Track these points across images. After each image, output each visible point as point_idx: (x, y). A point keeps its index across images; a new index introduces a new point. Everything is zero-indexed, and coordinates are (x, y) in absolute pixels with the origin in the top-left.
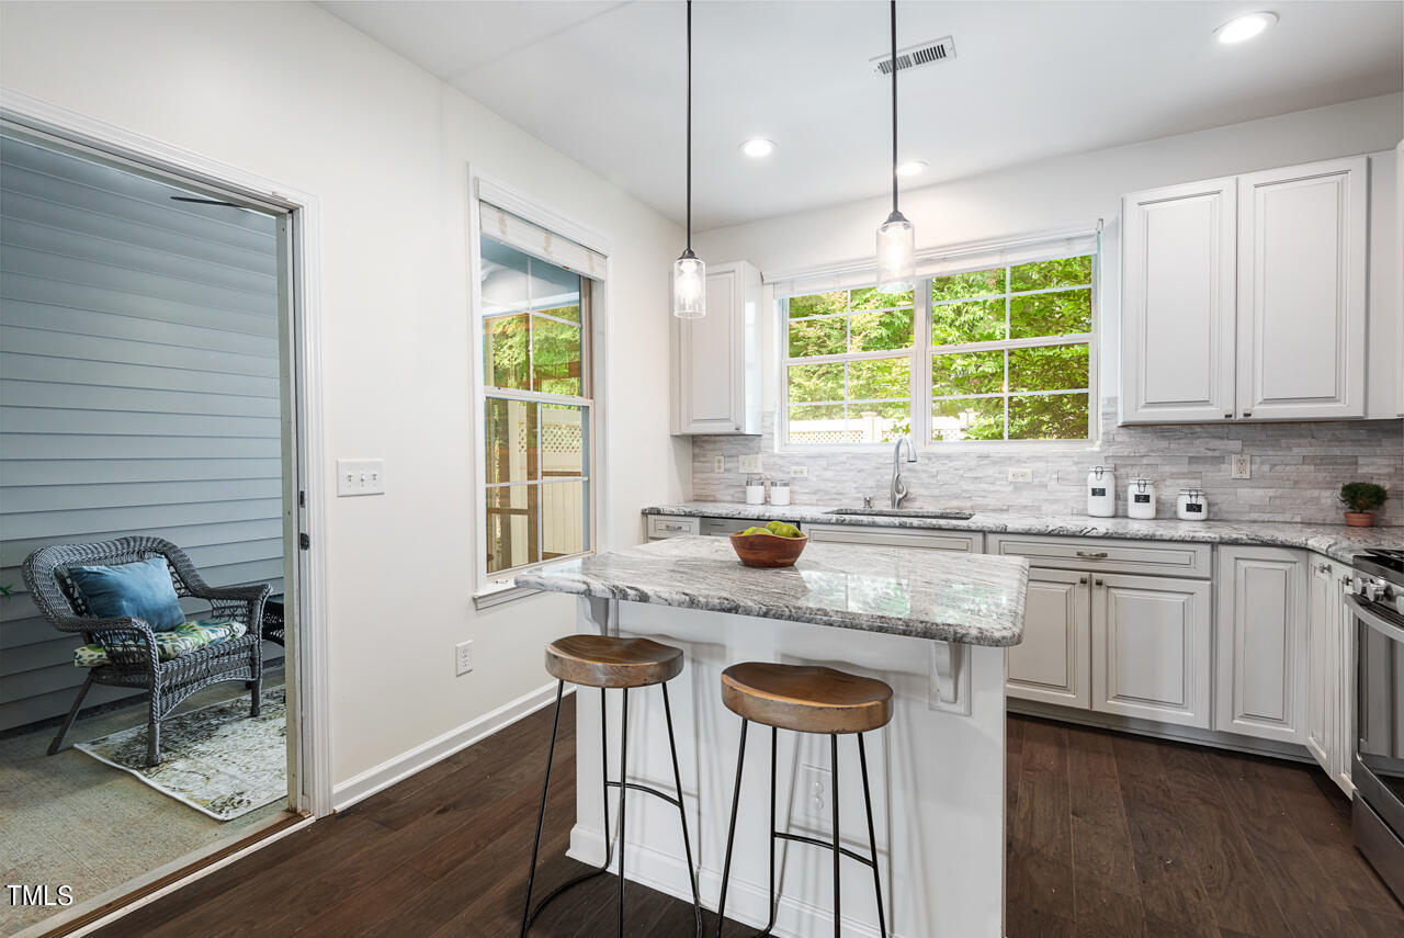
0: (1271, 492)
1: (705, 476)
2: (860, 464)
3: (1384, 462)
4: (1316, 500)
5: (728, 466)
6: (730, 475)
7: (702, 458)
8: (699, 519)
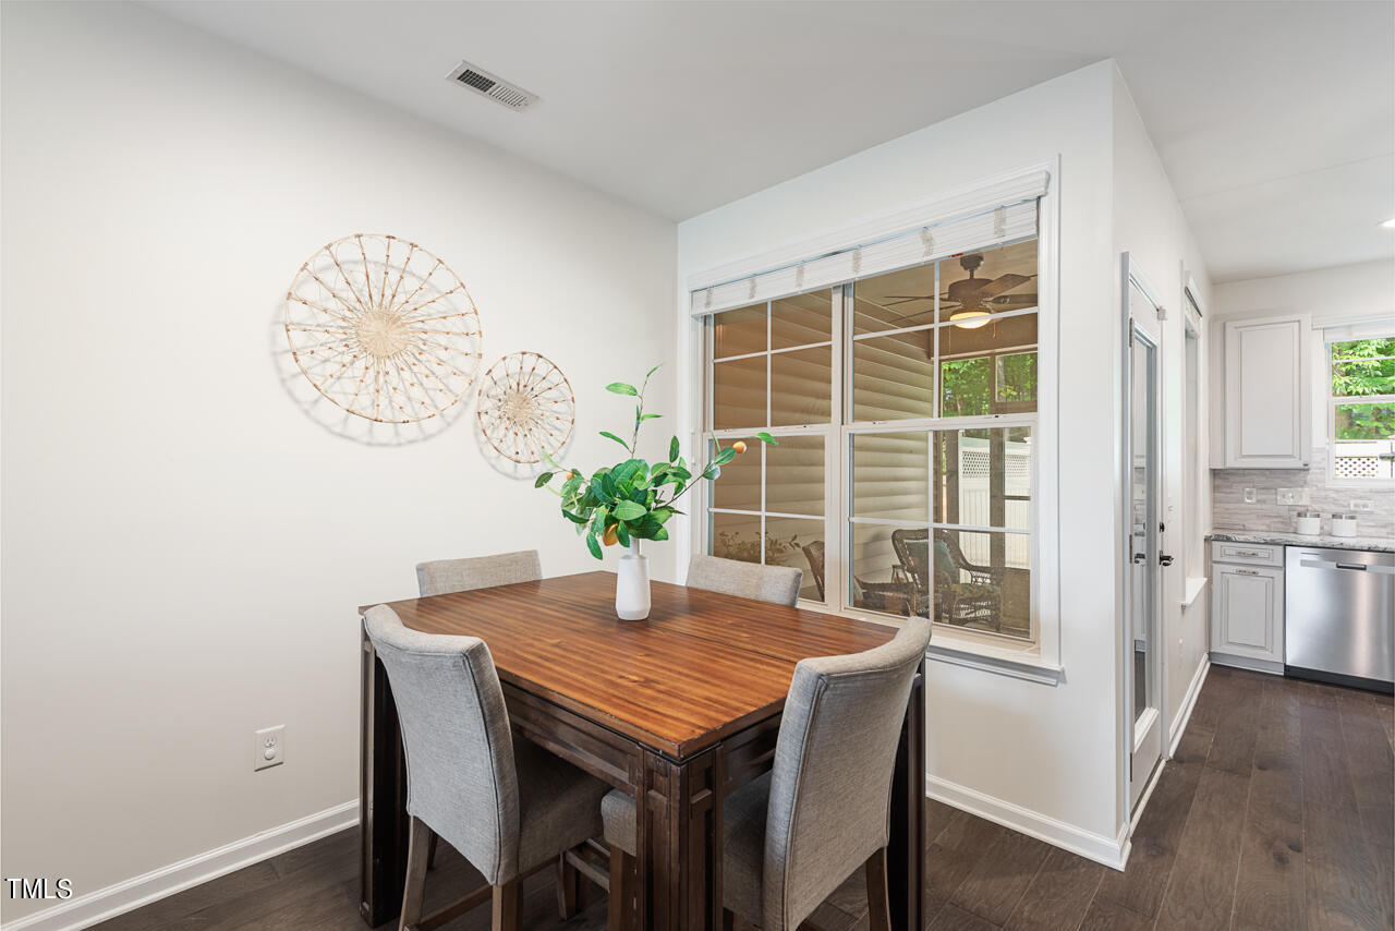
5: (1259, 498)
6: (1264, 506)
7: (1225, 490)
8: (1282, 547)
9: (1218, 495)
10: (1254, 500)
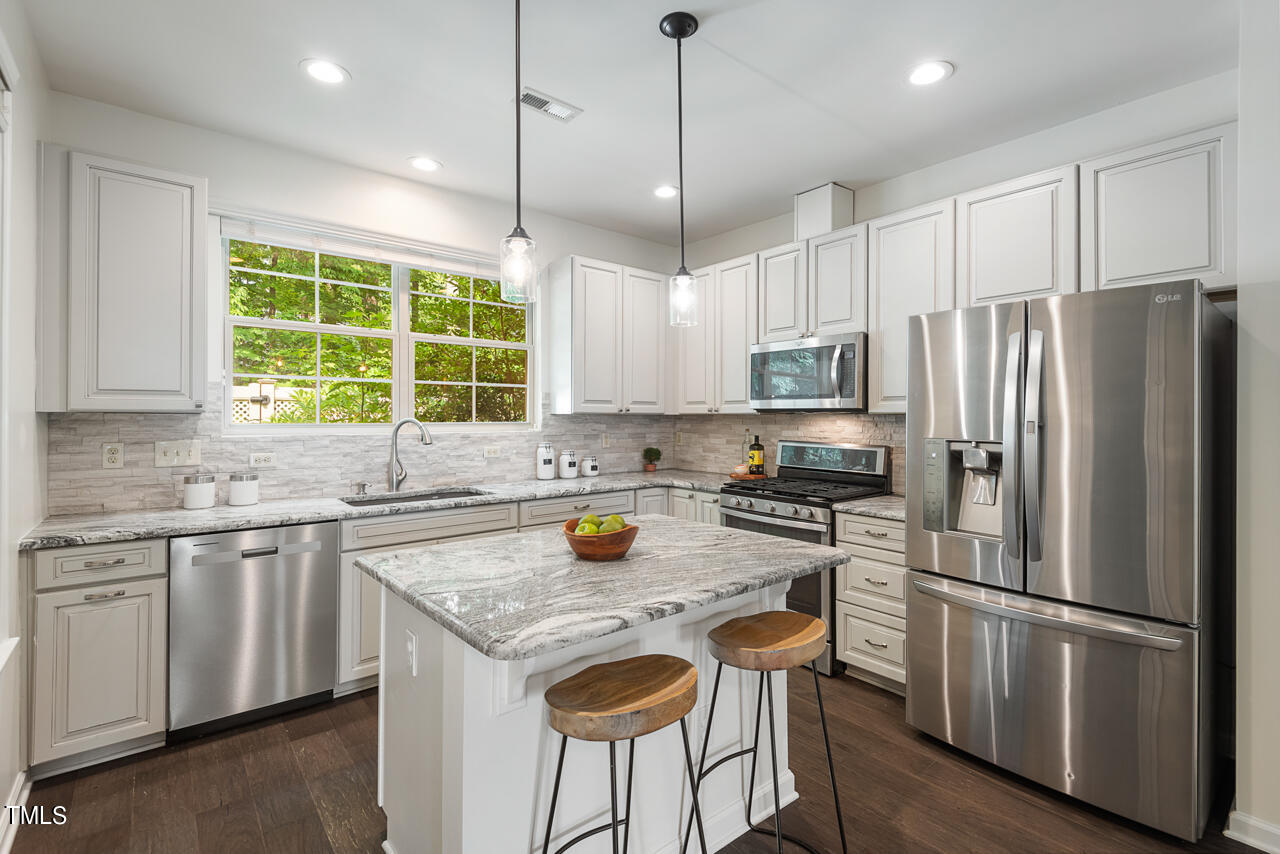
0: (617, 455)
1: (78, 475)
2: (347, 448)
3: (654, 436)
4: (632, 458)
5: (129, 457)
6: (136, 471)
7: (69, 449)
8: (163, 542)
9: (54, 458)
10: (120, 464)
